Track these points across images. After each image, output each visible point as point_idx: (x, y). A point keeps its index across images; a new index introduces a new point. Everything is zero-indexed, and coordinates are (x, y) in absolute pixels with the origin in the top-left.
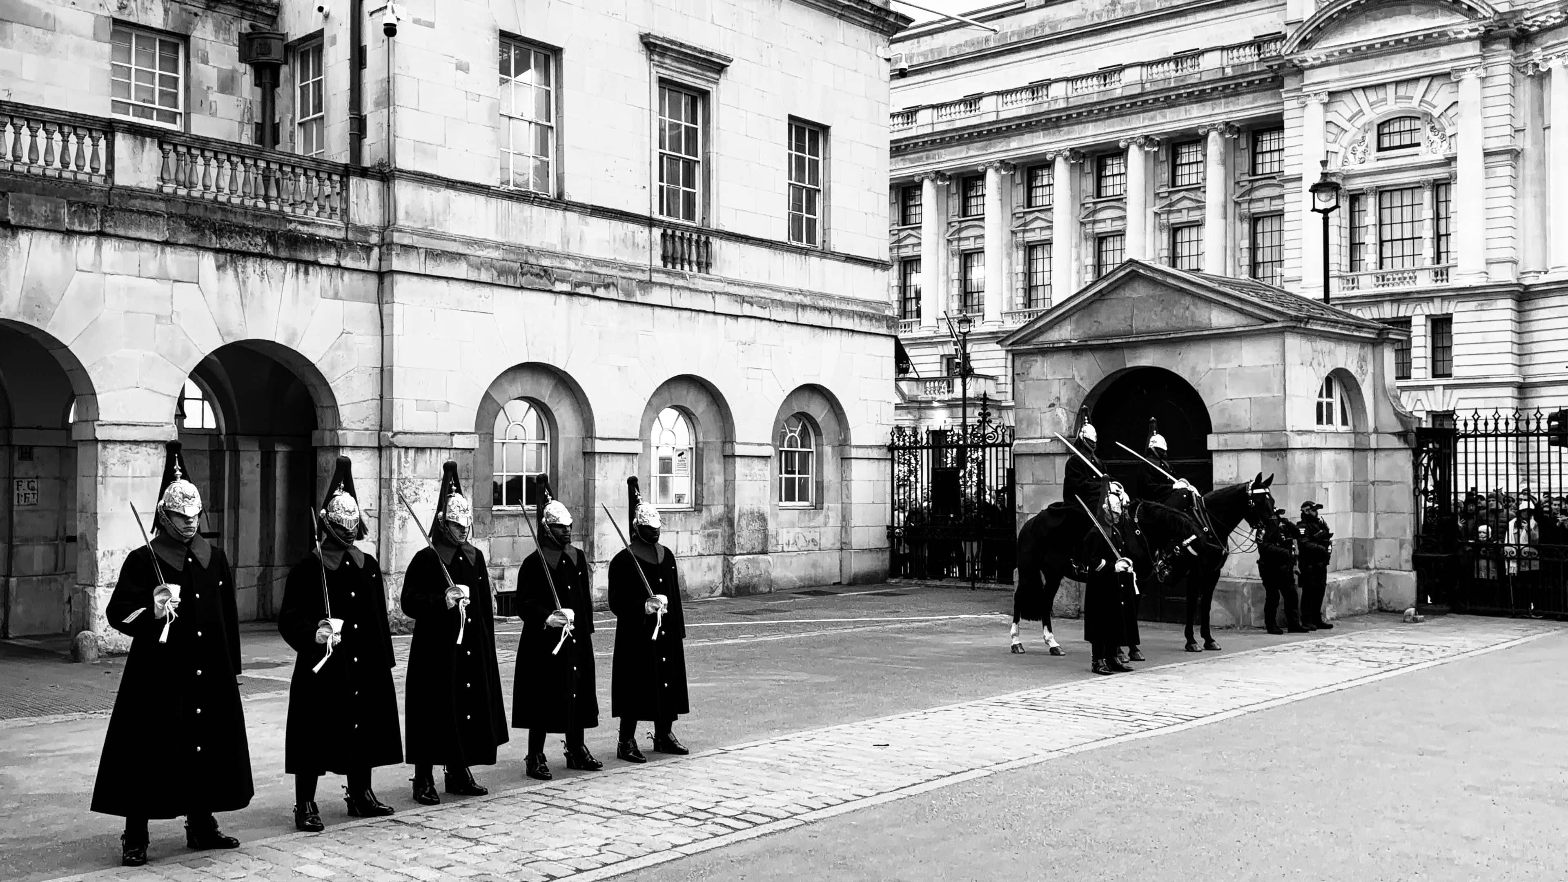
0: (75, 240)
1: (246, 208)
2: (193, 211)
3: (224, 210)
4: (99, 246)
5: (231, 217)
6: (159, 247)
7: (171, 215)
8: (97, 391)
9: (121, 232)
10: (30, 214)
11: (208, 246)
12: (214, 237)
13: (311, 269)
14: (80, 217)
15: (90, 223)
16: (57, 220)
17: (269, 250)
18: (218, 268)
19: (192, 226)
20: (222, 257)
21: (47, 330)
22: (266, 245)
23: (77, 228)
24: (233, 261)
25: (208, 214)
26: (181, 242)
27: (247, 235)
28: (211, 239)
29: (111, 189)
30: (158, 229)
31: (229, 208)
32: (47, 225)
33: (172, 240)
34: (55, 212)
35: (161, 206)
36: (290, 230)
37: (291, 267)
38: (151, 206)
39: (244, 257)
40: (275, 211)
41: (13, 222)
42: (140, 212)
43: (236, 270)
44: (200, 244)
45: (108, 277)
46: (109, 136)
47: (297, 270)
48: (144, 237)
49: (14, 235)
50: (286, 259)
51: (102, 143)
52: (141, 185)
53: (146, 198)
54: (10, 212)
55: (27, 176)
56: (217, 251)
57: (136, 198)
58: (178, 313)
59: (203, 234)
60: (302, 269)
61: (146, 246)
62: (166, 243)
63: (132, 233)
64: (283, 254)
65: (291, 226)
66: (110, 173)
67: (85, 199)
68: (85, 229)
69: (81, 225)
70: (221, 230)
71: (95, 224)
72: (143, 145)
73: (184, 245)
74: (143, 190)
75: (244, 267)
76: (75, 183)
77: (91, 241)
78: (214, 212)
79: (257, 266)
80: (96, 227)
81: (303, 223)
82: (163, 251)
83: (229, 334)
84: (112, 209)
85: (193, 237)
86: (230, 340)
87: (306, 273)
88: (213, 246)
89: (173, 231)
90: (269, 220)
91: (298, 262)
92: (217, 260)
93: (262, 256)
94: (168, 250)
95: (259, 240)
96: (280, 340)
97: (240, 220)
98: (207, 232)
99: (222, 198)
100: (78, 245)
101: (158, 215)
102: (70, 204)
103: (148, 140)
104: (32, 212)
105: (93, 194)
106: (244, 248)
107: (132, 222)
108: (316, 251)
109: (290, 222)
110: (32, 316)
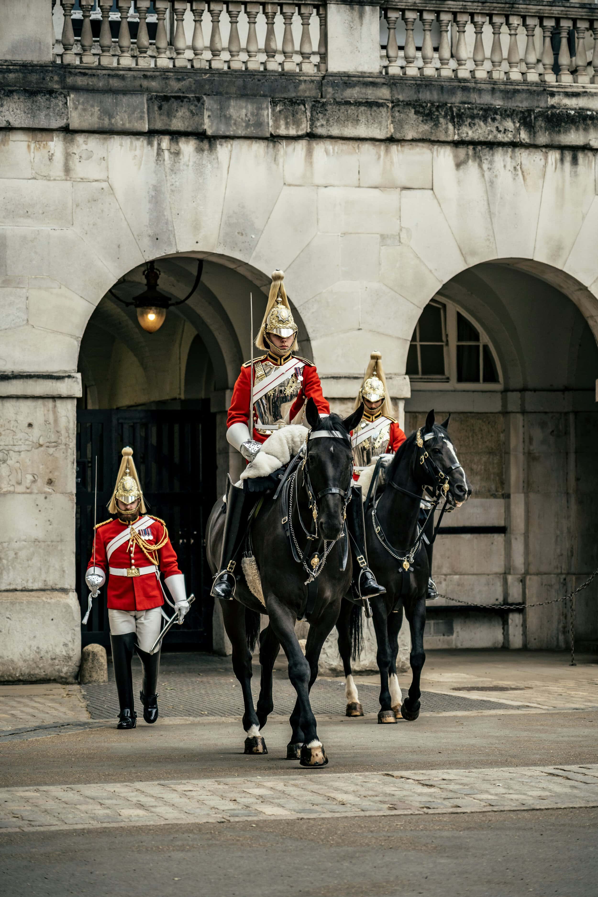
0: (283, 147)
1: (495, 83)
2: (426, 96)
3: (465, 89)
4: (310, 152)
5: (474, 98)
6: (383, 147)
7: (396, 103)
8: (311, 335)
9: (335, 131)
10: (228, 119)
11: (443, 138)
12: (451, 127)
13: (580, 156)
14: (286, 118)
15: (297, 123)
16: (259, 124)
17: (524, 136)
18: (458, 165)
19: (423, 114)
20: (462, 152)
21: (251, 263)
22: (518, 130)
23: (282, 131)
24: (477, 157)
25: (445, 98)
26: (409, 137)
27: (494, 120)
28: (446, 130)
29: (324, 77)
30: (380, 123)
31: (472, 85)
32: (249, 132)
33: (398, 136)
34: (257, 115)
35: (384, 93)
36: (553, 107)
37: (554, 156)
38: (371, 94)
39: (491, 148)
40: (532, 84)
41: (209, 132)
42: (358, 104)
43: (480, 166)
44: (433, 138)
45: (322, 190)
46: (321, 11)
47: (562, 160)
48: (363, 135)
49: (212, 148)
50: (546, 146)
51: (315, 21)
52: (360, 69)
53: (366, 84)
54: (206, 120)
55: (226, 73)
56: (457, 144)
57: (353, 85)
58: (408, 230)
59: (437, 124)
60: (568, 157)
61: (367, 147)
62: (391, 140)
63: (349, 131)
64: (543, 139)
65: (552, 101)
66: (324, 57)
67: (293, 95)
68: (292, 132)
69: (287, 128)
70: (460, 116)
71: (304, 126)
72: (361, 16)
73: (413, 140)
74: (363, 75)
75: (491, 162)
76: (283, 75)
77: (301, 146)
78: (452, 91)
79: (508, 159)
80: (305, 128)
81: (568, 95)
82: (387, 150)
83: (473, 253)
84: (324, 104)
85: (425, 128)
86: (474, 261)
87: (575, 161)
88: (450, 139)
89: (399, 124)
90: (524, 95)
91: (562, 148)
92: (456, 156)
93: (514, 145)
94: (394, 148)
95: (509, 124)
96: (541, 257)
97: (487, 99)
98: (442, 120)
99: (463, 74)
100: (286, 153)
101: (379, 105)
102: (274, 103)
103: (367, 8)
104: (230, 117)
105: (303, 86)
106: (490, 138)
107: (348, 118)
108: (586, 130)
109: (552, 94)
110: (234, 246)
